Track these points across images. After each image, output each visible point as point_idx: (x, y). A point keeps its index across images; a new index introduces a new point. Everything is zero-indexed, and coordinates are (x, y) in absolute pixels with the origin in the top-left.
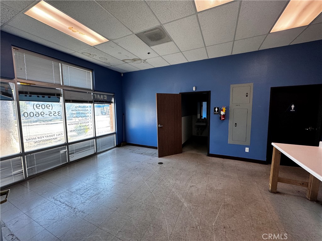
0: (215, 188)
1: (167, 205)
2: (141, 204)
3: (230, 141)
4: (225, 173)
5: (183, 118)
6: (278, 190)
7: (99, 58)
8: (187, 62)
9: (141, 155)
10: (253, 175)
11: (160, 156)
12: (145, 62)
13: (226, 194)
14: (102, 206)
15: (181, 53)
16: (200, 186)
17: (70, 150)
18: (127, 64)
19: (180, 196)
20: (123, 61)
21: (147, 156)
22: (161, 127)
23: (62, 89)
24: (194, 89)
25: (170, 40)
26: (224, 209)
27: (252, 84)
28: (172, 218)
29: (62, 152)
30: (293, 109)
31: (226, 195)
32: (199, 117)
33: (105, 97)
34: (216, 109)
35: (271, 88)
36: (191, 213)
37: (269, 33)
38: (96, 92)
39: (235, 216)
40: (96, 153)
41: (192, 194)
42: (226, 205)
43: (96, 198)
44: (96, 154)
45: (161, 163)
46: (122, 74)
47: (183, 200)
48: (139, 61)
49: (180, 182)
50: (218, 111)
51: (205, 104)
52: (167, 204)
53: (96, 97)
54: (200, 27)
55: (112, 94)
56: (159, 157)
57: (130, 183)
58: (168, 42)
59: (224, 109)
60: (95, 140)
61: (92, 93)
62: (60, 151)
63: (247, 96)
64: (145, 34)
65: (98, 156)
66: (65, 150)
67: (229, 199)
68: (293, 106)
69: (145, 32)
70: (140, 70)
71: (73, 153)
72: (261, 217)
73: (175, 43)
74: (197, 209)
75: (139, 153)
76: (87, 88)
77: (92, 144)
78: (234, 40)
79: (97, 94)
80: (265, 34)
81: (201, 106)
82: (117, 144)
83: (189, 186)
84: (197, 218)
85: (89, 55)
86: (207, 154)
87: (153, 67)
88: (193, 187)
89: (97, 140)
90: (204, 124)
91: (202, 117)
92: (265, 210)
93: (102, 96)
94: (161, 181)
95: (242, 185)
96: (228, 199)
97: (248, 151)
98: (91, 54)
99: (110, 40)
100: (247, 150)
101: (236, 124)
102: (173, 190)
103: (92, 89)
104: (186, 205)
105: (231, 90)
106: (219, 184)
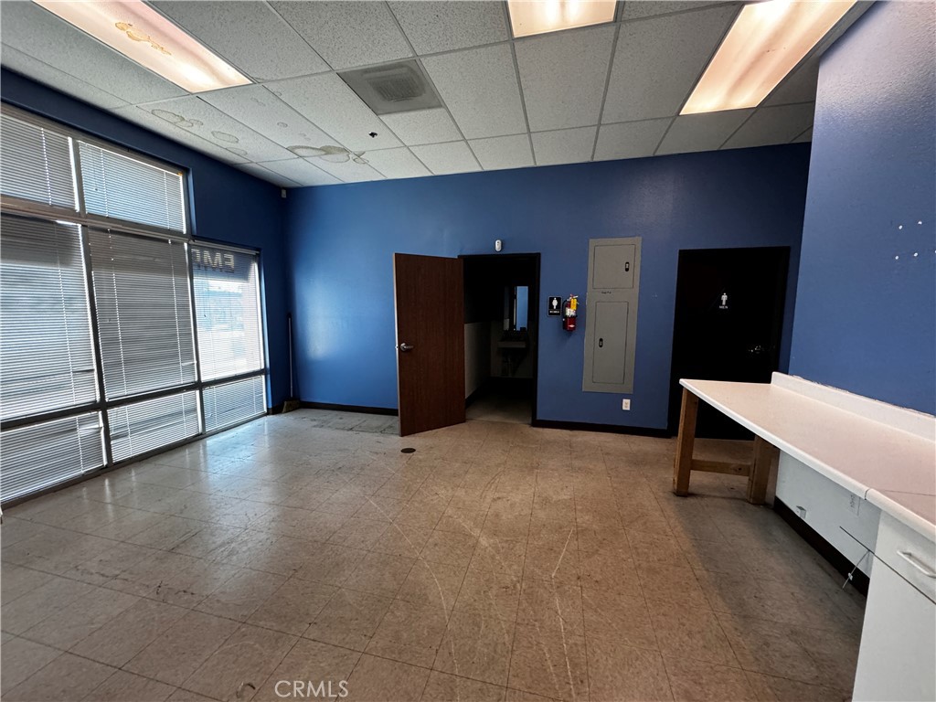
0: (555, 498)
1: (437, 548)
2: (365, 552)
3: (587, 386)
4: (576, 463)
5: (466, 326)
6: (691, 489)
7: (212, 133)
8: (479, 169)
9: (350, 432)
10: (638, 461)
11: (405, 432)
12: (359, 160)
13: (579, 507)
14: (245, 570)
15: (464, 143)
16: (517, 498)
17: (112, 425)
18: (301, 160)
19: (467, 525)
20: (291, 150)
21: (366, 434)
22: (407, 351)
23: (80, 226)
24: (498, 246)
25: (436, 103)
26: (577, 540)
27: (638, 240)
28: (452, 574)
29: (85, 430)
30: (724, 303)
31: (581, 511)
32: (507, 326)
33: (228, 260)
34: (555, 303)
35: (680, 251)
36: (498, 558)
37: (678, 115)
38: (197, 242)
39: (601, 551)
40: (201, 434)
41: (497, 515)
42: (580, 532)
43: (226, 553)
44: (199, 437)
45: (411, 451)
46: (284, 192)
47: (476, 532)
48: (342, 156)
49: (466, 492)
50: (558, 307)
51: (522, 293)
52: (436, 545)
53: (198, 256)
54: (519, 78)
55: (254, 253)
56: (403, 434)
57: (324, 505)
58: (429, 108)
59: (574, 302)
60: (198, 392)
61: (186, 245)
62: (76, 429)
63: (627, 270)
64: (367, 76)
65: (210, 442)
66: (97, 426)
67: (587, 518)
68: (724, 297)
69: (366, 71)
70: (341, 182)
71: (126, 436)
72: (657, 547)
73: (449, 112)
74: (512, 549)
75: (343, 429)
76: (168, 227)
77: (189, 406)
78: (599, 125)
79: (202, 248)
80: (669, 117)
81: (513, 297)
82: (270, 406)
83: (488, 500)
84: (515, 567)
85: (175, 119)
86: (530, 421)
87: (383, 178)
88: (499, 502)
89: (206, 392)
90: (522, 345)
91: (515, 327)
92: (665, 532)
93: (218, 256)
94: (412, 493)
95: (615, 485)
96: (584, 519)
97: (628, 409)
98: (183, 119)
99: (255, 81)
100: (626, 404)
101: (601, 340)
102: (450, 511)
103: (185, 231)
104: (484, 542)
105: (591, 254)
106: (562, 489)
